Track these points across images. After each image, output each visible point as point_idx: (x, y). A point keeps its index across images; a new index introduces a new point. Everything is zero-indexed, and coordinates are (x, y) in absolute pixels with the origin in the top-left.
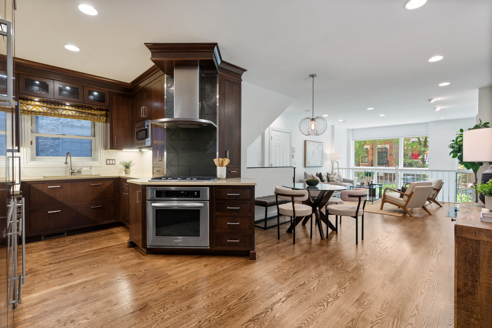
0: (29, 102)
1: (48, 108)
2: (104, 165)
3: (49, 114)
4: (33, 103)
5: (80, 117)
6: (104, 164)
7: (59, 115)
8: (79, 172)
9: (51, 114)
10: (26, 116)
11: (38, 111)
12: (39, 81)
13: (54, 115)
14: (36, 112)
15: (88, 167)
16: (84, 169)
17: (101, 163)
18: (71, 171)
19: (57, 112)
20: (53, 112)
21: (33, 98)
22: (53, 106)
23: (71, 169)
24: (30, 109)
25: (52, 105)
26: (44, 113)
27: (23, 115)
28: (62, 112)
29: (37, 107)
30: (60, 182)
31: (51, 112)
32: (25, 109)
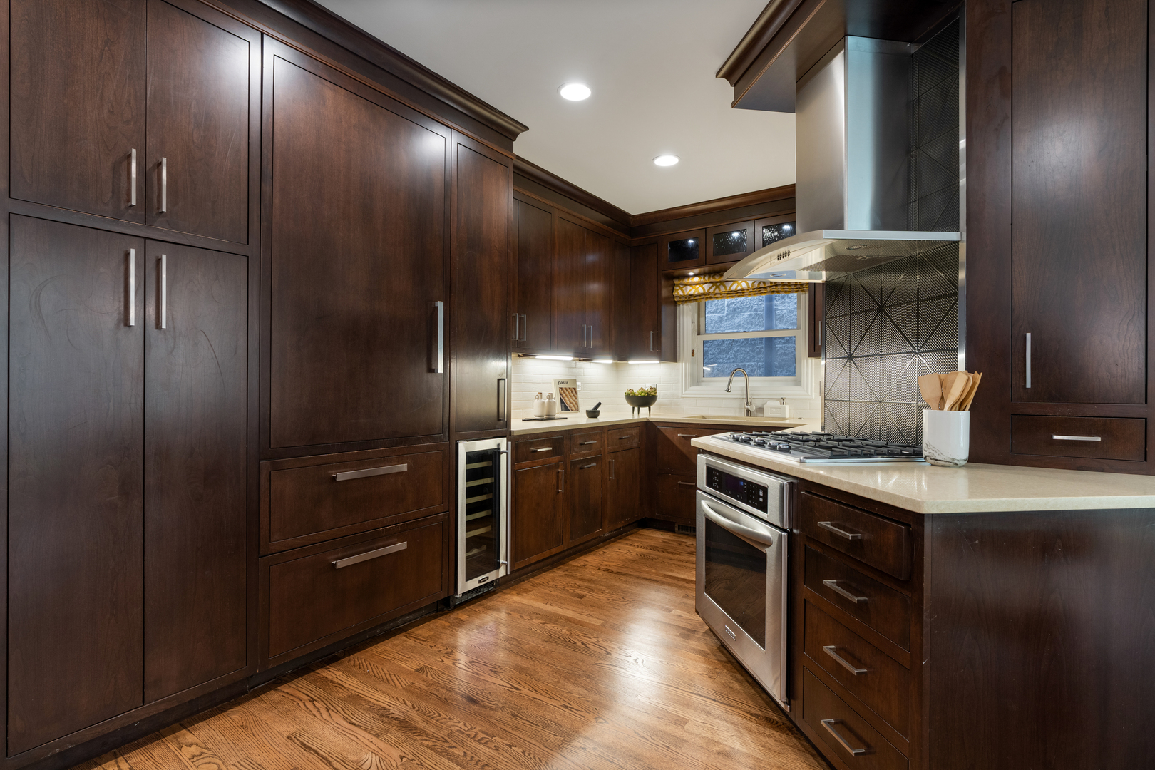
0: (686, 281)
1: (711, 285)
2: (814, 397)
3: (712, 296)
4: (690, 280)
5: (763, 290)
6: (813, 393)
7: (727, 294)
8: (761, 410)
9: (715, 294)
10: (685, 306)
11: (696, 293)
12: (693, 239)
13: (719, 296)
14: (695, 297)
15: (778, 399)
16: (770, 403)
17: (807, 391)
18: (746, 406)
19: (722, 289)
20: (717, 290)
21: (685, 271)
22: (717, 279)
23: (747, 403)
24: (686, 293)
25: (716, 277)
26: (706, 295)
27: (681, 306)
28: (731, 286)
29: (698, 286)
30: (697, 426)
31: (714, 290)
32: (681, 293)
